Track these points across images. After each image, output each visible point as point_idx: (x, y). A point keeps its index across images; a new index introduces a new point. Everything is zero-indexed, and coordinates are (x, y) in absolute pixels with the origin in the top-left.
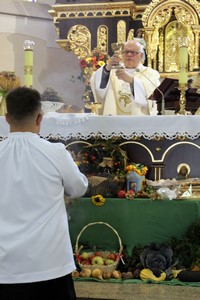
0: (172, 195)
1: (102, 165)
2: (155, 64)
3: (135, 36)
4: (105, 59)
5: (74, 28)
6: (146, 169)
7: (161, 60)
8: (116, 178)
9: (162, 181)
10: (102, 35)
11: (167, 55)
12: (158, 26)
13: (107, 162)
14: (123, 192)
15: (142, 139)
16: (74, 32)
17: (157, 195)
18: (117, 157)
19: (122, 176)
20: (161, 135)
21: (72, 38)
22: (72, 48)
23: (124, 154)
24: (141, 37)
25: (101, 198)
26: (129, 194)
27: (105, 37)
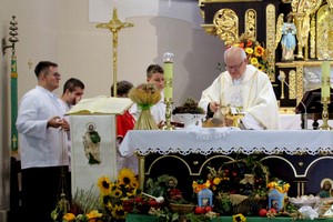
0: (314, 214)
1: (243, 182)
2: (306, 51)
3: (285, 21)
4: (253, 46)
5: (220, 12)
6: (288, 185)
7: (313, 45)
8: (257, 196)
9: (304, 198)
10: (251, 20)
11: (319, 41)
12: (309, 12)
13: (249, 179)
14: (264, 211)
15: (284, 154)
16: (220, 16)
17: (299, 215)
18: (259, 174)
19: (263, 194)
20: (302, 151)
21: (218, 22)
22: (218, 33)
23: (265, 169)
24: (292, 22)
25: (242, 217)
26: (271, 213)
27: (253, 21)
